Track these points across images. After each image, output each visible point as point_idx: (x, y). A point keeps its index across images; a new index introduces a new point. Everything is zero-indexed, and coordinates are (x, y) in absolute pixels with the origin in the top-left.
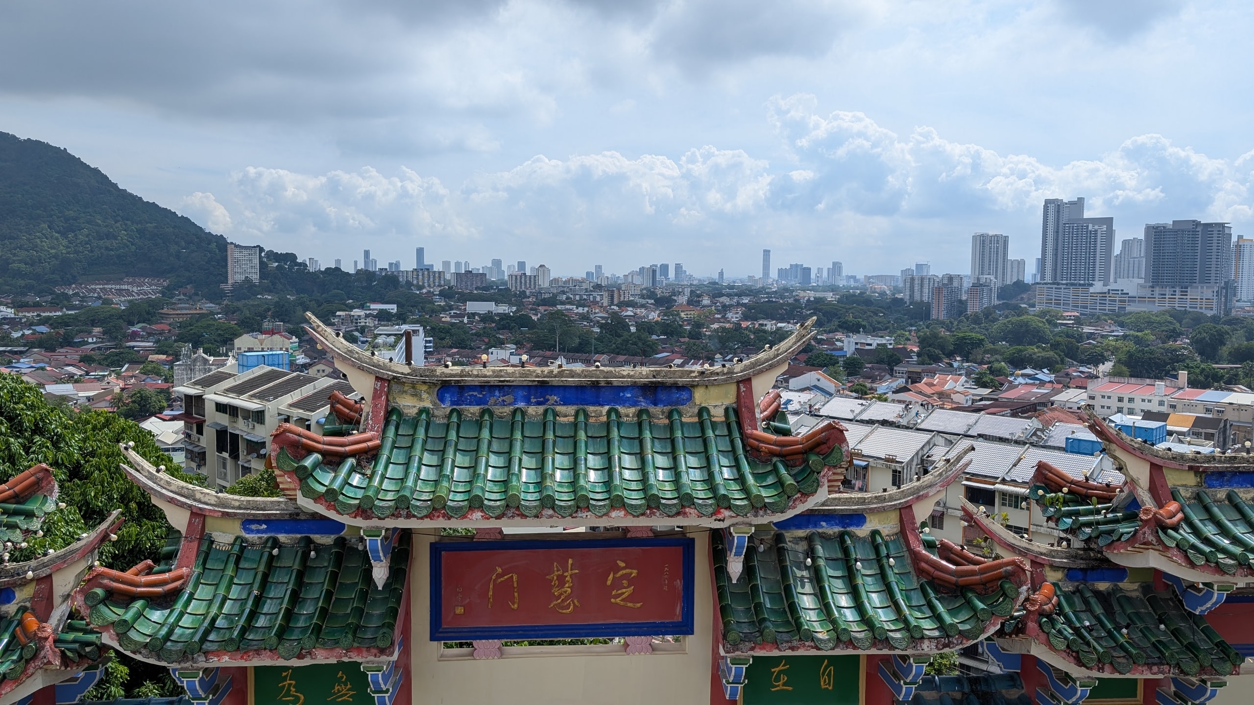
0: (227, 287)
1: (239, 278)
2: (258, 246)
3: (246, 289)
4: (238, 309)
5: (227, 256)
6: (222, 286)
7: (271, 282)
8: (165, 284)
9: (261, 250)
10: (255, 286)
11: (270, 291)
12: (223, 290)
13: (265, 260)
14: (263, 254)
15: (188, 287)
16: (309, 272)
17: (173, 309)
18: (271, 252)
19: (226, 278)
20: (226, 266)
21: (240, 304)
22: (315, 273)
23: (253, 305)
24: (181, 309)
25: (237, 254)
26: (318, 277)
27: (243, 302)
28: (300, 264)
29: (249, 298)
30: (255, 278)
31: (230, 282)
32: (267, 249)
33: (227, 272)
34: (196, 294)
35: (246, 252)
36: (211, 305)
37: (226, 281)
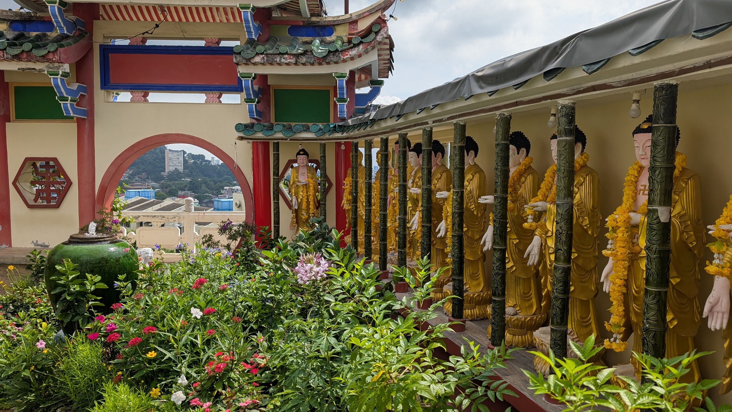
0: (165, 174)
1: (172, 169)
2: (183, 151)
3: (175, 175)
4: (169, 186)
5: (165, 156)
6: (162, 173)
7: (190, 171)
8: (130, 172)
9: (184, 153)
10: (181, 173)
11: (189, 176)
12: (162, 176)
13: (187, 158)
14: (186, 155)
15: (143, 174)
16: (211, 166)
17: (132, 186)
18: (190, 154)
19: (165, 169)
20: (164, 162)
21: (170, 183)
22: (215, 166)
23: (178, 184)
24: (137, 185)
25: (170, 155)
26: (217, 168)
27: (173, 182)
28: (207, 161)
29: (177, 180)
30: (181, 168)
31: (167, 171)
32: (188, 152)
33: (165, 166)
34: (148, 178)
35: (175, 154)
36: (154, 183)
37: (164, 170)
